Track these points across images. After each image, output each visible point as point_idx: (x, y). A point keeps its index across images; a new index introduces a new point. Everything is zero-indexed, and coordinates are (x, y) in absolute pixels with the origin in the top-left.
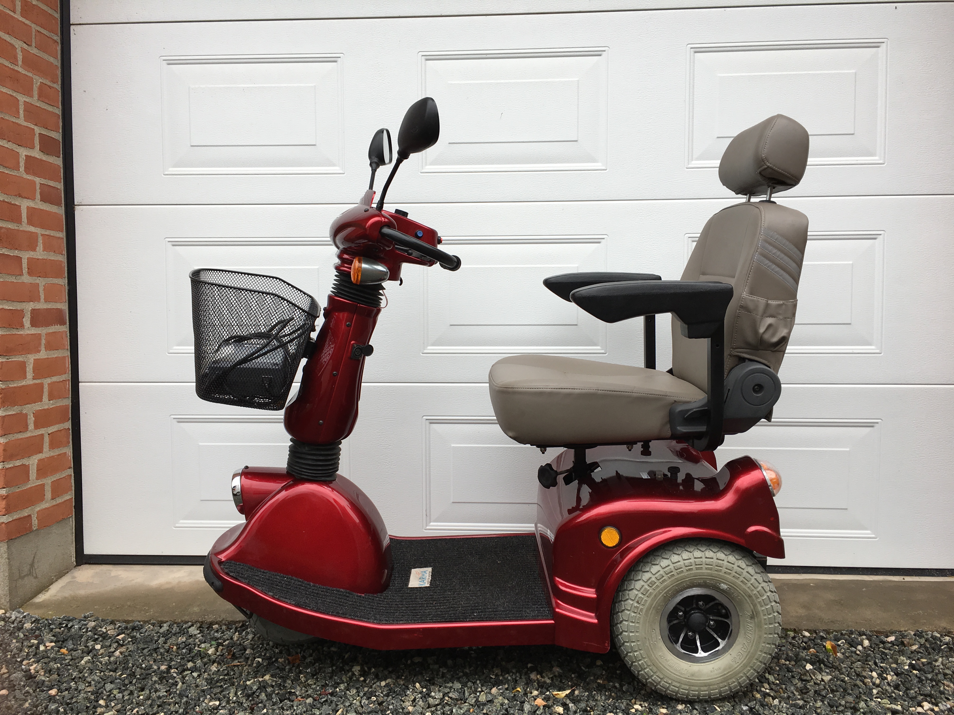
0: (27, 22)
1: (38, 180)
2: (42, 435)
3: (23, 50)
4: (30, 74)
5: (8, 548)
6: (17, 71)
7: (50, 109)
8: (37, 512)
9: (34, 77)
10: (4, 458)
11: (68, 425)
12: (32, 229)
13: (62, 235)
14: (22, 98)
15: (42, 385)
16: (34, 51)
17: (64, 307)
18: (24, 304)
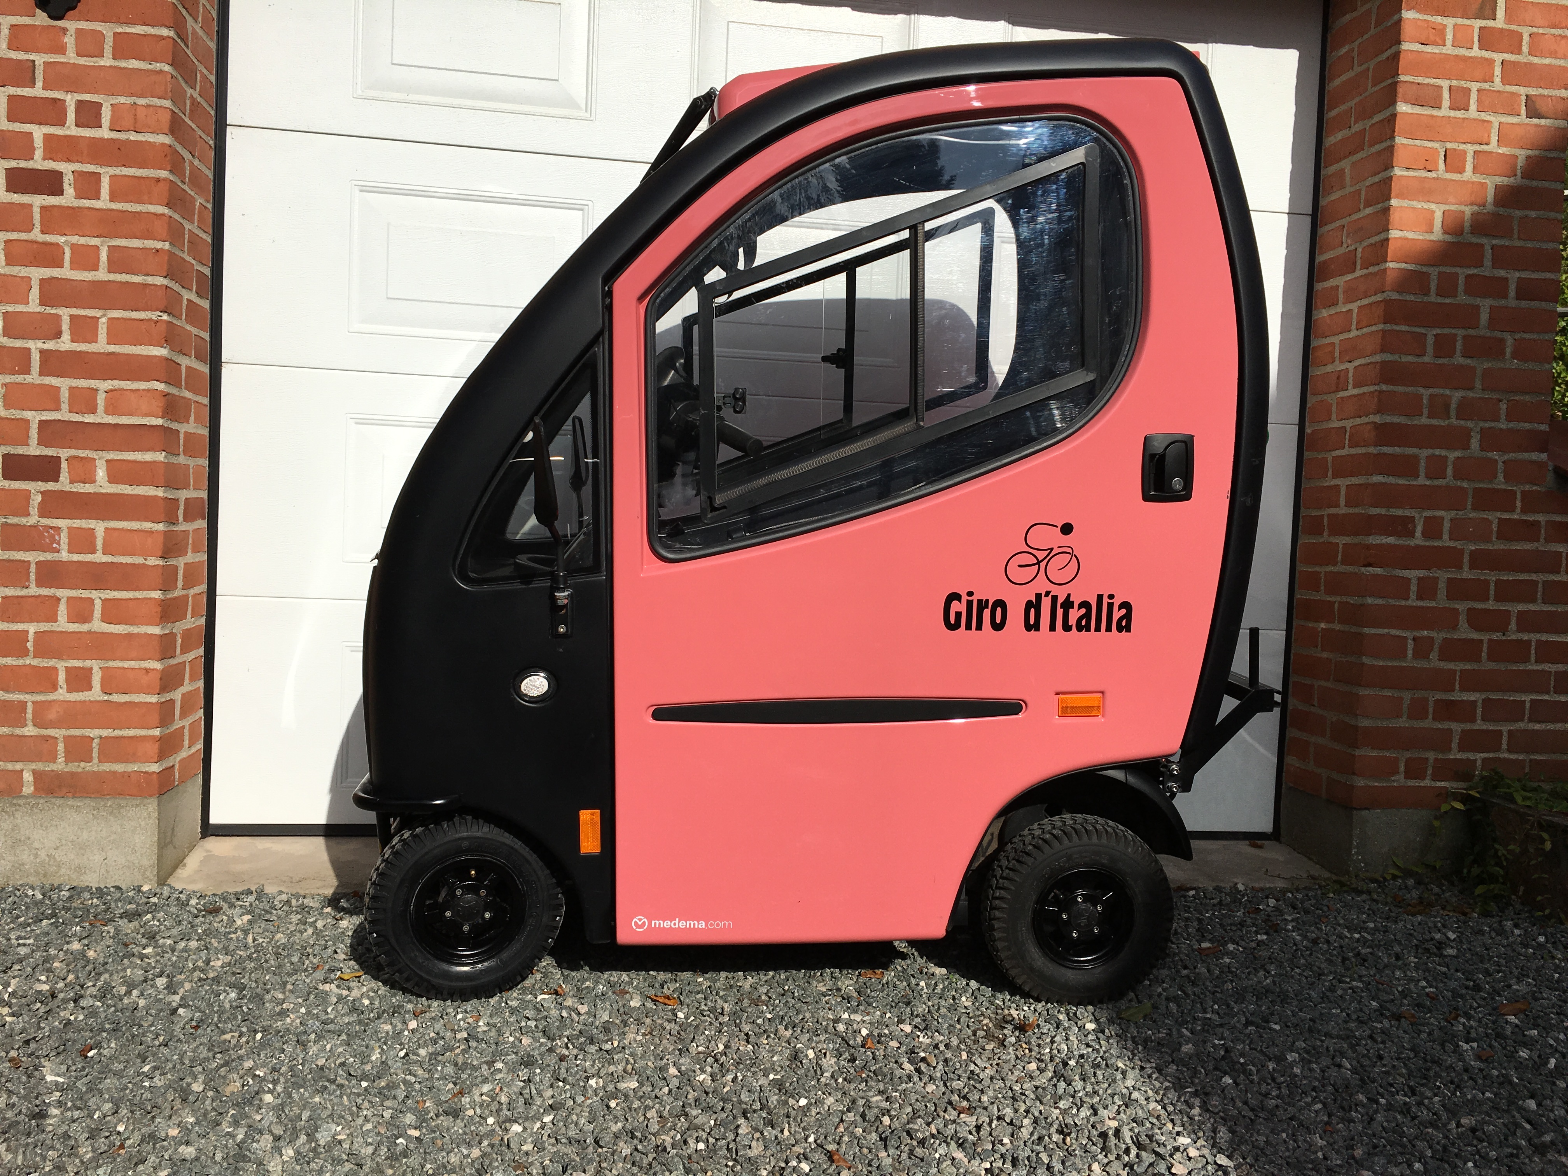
0: (194, 126)
1: (195, 331)
2: (185, 662)
3: (191, 162)
4: (192, 193)
5: (159, 805)
6: (184, 190)
7: (204, 236)
8: (179, 762)
9: (196, 196)
10: (160, 689)
11: (201, 651)
12: (188, 394)
13: (206, 401)
14: (187, 226)
15: (187, 596)
16: (196, 162)
17: (204, 495)
18: (180, 491)
